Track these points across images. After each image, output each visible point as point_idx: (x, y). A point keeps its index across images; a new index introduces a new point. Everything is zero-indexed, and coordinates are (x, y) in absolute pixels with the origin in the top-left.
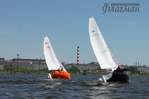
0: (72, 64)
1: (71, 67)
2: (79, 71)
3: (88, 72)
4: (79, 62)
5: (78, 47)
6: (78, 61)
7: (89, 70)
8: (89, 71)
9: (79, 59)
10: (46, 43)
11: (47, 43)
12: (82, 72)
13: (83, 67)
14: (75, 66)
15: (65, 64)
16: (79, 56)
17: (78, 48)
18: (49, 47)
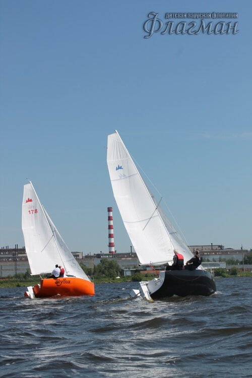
0: (98, 256)
1: (97, 262)
2: (122, 273)
3: (146, 272)
4: (113, 249)
5: (108, 208)
6: (111, 245)
7: (147, 269)
8: (145, 270)
9: (113, 240)
10: (29, 200)
11: (31, 201)
12: (129, 273)
13: (129, 261)
14: (110, 260)
15: (80, 257)
16: (112, 232)
17: (109, 210)
18: (36, 211)
